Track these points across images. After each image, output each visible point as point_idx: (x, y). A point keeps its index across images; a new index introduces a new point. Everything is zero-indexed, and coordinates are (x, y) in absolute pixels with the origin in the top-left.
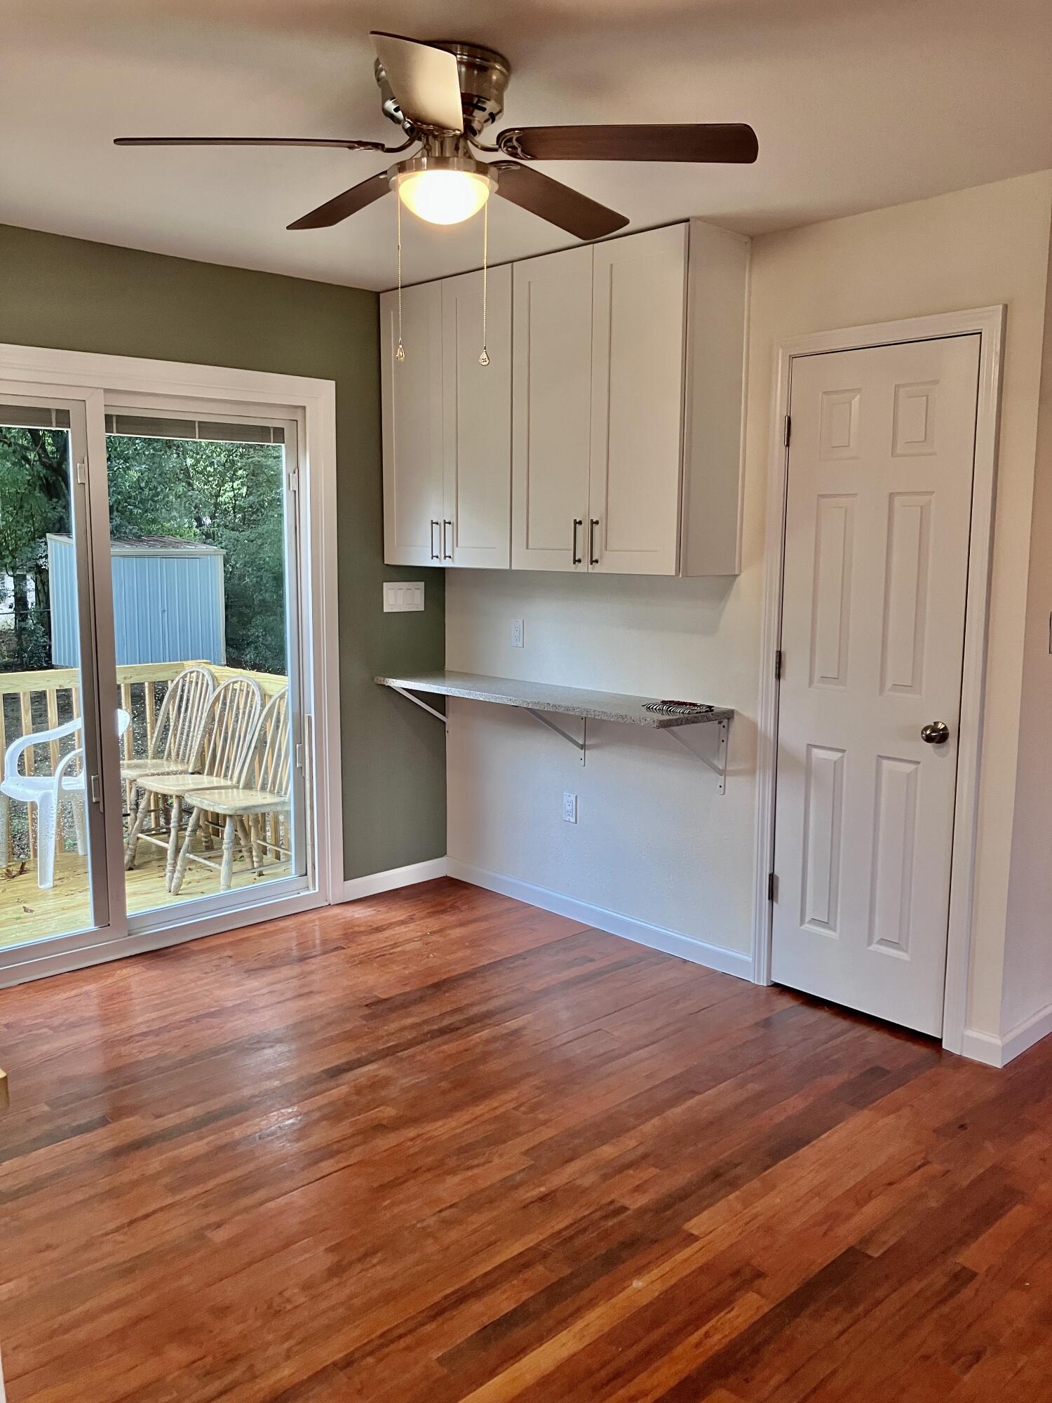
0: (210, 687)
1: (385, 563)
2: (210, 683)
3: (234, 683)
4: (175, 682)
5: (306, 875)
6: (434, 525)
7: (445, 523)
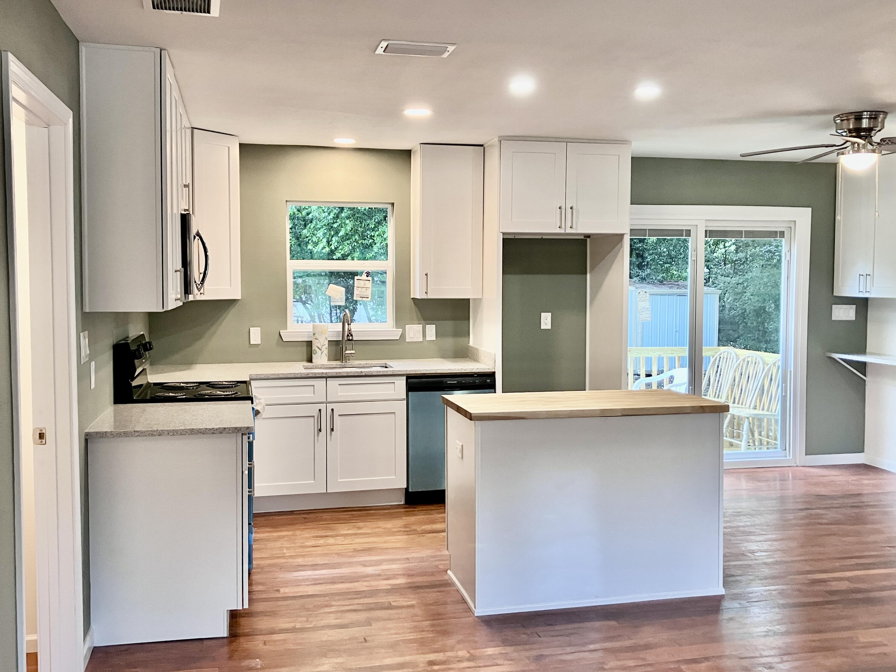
0: (735, 360)
1: (834, 295)
2: (735, 357)
3: (748, 357)
4: (715, 357)
5: (785, 450)
6: (861, 276)
7: (867, 275)
